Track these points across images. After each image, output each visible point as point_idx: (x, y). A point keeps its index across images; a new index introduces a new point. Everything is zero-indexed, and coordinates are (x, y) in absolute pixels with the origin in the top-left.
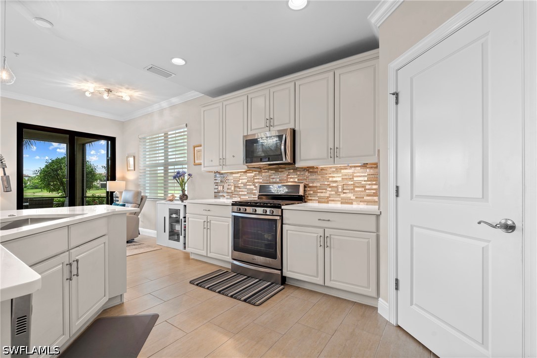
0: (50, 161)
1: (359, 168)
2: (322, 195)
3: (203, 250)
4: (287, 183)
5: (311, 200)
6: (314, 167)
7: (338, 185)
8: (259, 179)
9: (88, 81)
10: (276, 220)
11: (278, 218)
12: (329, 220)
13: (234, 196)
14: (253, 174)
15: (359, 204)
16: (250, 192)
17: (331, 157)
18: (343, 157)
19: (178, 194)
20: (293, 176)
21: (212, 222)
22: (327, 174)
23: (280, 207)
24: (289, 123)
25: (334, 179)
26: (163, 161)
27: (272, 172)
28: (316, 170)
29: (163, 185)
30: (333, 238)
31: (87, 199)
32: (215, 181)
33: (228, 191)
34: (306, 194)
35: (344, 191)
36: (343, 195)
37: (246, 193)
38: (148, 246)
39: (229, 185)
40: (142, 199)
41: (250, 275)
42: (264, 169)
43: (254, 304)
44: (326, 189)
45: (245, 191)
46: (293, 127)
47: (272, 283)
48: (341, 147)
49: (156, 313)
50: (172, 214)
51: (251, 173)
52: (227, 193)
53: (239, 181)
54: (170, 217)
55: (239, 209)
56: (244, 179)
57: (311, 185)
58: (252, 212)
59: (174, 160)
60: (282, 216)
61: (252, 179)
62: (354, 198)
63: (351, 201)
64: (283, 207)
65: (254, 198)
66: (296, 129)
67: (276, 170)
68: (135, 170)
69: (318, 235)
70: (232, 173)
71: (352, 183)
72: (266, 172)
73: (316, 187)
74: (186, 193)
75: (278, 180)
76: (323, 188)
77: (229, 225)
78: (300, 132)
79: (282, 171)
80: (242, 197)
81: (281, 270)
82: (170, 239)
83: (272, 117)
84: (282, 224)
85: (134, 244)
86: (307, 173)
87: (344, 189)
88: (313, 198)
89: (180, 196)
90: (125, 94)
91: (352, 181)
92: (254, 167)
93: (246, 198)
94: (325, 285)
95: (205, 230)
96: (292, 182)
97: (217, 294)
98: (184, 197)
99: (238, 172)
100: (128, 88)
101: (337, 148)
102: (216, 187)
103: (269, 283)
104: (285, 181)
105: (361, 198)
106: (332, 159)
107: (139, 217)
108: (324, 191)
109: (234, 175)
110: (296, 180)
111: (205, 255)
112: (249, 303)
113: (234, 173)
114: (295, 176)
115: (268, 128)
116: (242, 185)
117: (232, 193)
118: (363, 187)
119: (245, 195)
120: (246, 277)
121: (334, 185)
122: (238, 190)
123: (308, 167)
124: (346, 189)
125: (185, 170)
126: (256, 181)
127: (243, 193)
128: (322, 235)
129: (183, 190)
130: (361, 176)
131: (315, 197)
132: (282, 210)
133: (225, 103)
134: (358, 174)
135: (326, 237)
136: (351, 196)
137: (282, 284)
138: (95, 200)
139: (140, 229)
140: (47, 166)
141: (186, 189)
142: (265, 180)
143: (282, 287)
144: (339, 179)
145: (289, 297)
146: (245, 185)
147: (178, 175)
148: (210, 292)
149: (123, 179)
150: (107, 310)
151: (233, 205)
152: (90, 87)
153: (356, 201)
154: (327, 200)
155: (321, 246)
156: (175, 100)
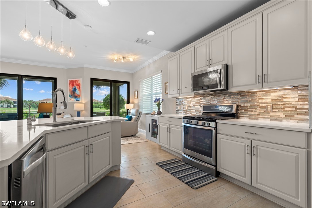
0: (107, 95)
1: (290, 91)
2: (252, 113)
3: (167, 145)
4: (223, 104)
5: (243, 117)
6: (244, 92)
7: (267, 106)
8: (203, 101)
9: (114, 54)
10: (212, 130)
11: (213, 129)
12: (256, 134)
13: (187, 112)
14: (199, 99)
15: (289, 122)
16: (198, 110)
17: (259, 83)
18: (270, 82)
19: (156, 110)
20: (228, 99)
21: (172, 128)
22: (257, 97)
23: (215, 121)
24: (224, 60)
25: (264, 101)
26: (150, 93)
27: (212, 96)
28: (247, 94)
29: (150, 106)
30: (259, 149)
31: (120, 113)
32: (176, 103)
33: (184, 109)
34: (239, 112)
35: (273, 110)
36: (271, 114)
37: (195, 111)
38: (142, 139)
39: (184, 106)
40: (140, 113)
41: (194, 166)
42: (206, 95)
43: (192, 188)
44: (256, 109)
45: (195, 110)
46: (226, 63)
47: (209, 175)
48: (269, 73)
49: (134, 179)
50: (153, 122)
51: (198, 98)
52: (184, 110)
53: (190, 103)
54: (152, 124)
55: (187, 121)
56: (194, 102)
57: (242, 105)
58: (195, 124)
59: (156, 92)
60: (216, 128)
61: (199, 102)
62: (284, 116)
63: (280, 119)
64: (217, 121)
65: (200, 114)
66: (229, 64)
67: (216, 95)
68: (138, 98)
69: (245, 145)
70: (186, 98)
71: (282, 103)
72: (208, 97)
73: (247, 107)
74: (161, 110)
75: (217, 102)
76: (253, 107)
77: (181, 131)
78: (232, 66)
79: (220, 96)
80: (192, 113)
81: (216, 166)
82: (152, 136)
83: (211, 58)
84: (216, 133)
85: (135, 137)
86: (239, 97)
87: (273, 109)
88: (245, 115)
89: (157, 112)
90: (131, 58)
91: (281, 102)
92: (199, 94)
93: (195, 114)
94: (252, 185)
95: (168, 133)
96: (227, 103)
97: (170, 175)
98: (159, 113)
99: (190, 97)
100: (132, 55)
101: (265, 75)
102: (177, 107)
103: (207, 174)
104: (222, 103)
105: (291, 116)
106: (260, 84)
107: (138, 123)
108: (255, 110)
109: (187, 99)
110: (230, 102)
111: (168, 148)
112: (189, 185)
113: (187, 98)
114: (230, 99)
115: (208, 66)
116: (193, 106)
117: (186, 111)
118: (293, 107)
119: (194, 112)
120: (191, 166)
121: (264, 105)
122: (190, 109)
123: (240, 92)
124: (275, 109)
125: (161, 97)
126: (201, 103)
127: (193, 111)
128: (249, 145)
129: (159, 109)
130: (291, 98)
131: (246, 114)
132: (216, 123)
133: (181, 54)
134: (288, 96)
135: (252, 146)
136: (281, 115)
137: (216, 177)
138: (123, 114)
139: (138, 129)
140: (106, 98)
141: (161, 108)
142: (207, 102)
143: (216, 179)
144: (269, 100)
145: (220, 188)
146: (194, 105)
147: (156, 100)
148: (167, 172)
149: (133, 103)
150: (112, 172)
151: (184, 118)
152: (116, 57)
153: (286, 119)
154: (257, 117)
155: (247, 153)
156: (156, 58)
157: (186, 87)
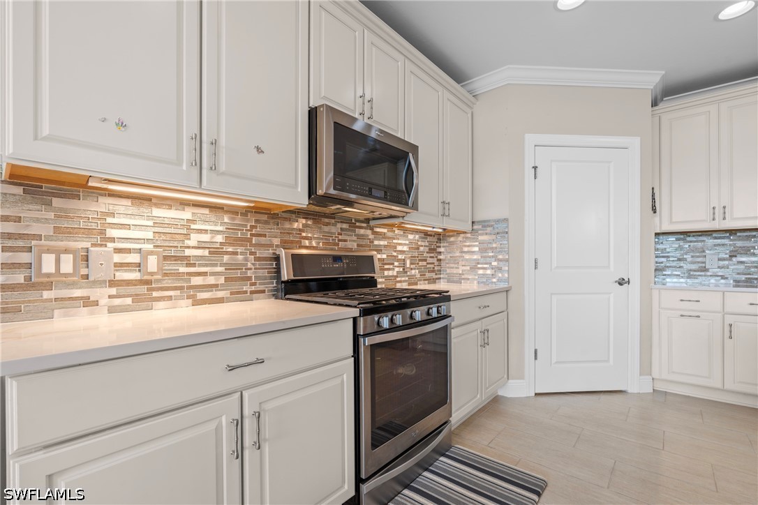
2: (389, 274)
7: (405, 258)
20: (348, 238)
22: (394, 239)
24: (397, 131)
25: (401, 248)
33: (125, 276)
35: (411, 267)
37: (222, 280)
44: (393, 263)
56: (212, 231)
61: (246, 235)
70: (150, 201)
71: (417, 255)
73: (382, 260)
76: (390, 262)
86: (370, 235)
87: (411, 264)
91: (417, 252)
108: (392, 267)
109: (157, 212)
113: (157, 204)
114: (354, 238)
115: (362, 118)
116: (204, 253)
121: (402, 256)
126: (256, 240)
127: (210, 281)
144: (406, 248)
146: (216, 251)
157: (259, 150)
